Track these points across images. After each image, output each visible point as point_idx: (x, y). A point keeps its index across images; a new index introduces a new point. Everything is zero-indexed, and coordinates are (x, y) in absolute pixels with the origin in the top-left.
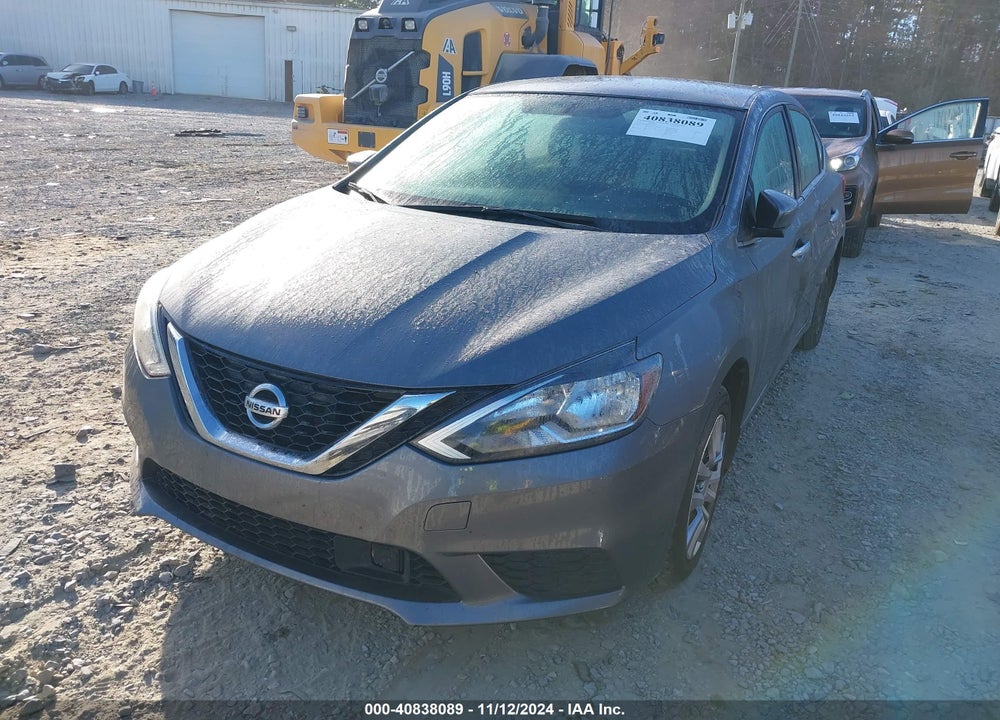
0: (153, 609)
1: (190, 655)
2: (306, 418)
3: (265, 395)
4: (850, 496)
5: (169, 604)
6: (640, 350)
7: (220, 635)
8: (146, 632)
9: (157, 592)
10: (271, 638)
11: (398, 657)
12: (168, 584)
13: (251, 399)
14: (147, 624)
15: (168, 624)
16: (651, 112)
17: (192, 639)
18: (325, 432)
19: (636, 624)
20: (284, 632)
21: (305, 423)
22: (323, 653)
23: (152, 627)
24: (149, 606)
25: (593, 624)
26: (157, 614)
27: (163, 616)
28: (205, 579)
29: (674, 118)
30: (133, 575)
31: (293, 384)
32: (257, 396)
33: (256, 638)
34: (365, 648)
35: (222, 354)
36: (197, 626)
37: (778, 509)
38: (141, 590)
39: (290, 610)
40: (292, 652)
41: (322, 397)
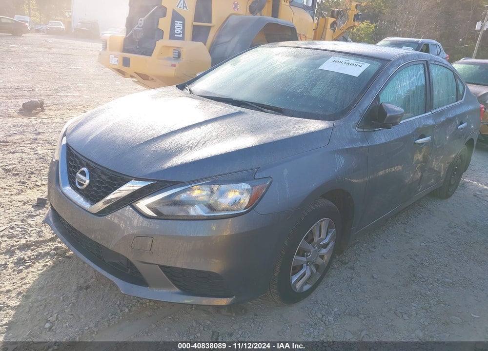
0: (39, 266)
1: (41, 289)
2: (96, 186)
3: (83, 173)
4: (420, 278)
5: (47, 265)
6: (257, 174)
7: (60, 283)
8: (30, 275)
9: (46, 259)
10: (81, 288)
11: (129, 310)
12: (52, 257)
13: (78, 174)
14: (33, 272)
15: (41, 274)
16: (337, 59)
17: (46, 282)
18: (102, 194)
19: (256, 319)
20: (87, 287)
21: (95, 189)
22: (99, 301)
23: (34, 274)
24: (39, 264)
25: (234, 315)
26: (40, 268)
27: (41, 270)
28: (69, 257)
29: (347, 62)
30: (42, 250)
31: (94, 170)
32: (81, 173)
33: (74, 288)
34: (118, 303)
35: (75, 152)
36: (52, 278)
37: (373, 277)
38: (39, 257)
39: (96, 278)
40: (85, 297)
41: (103, 177)
